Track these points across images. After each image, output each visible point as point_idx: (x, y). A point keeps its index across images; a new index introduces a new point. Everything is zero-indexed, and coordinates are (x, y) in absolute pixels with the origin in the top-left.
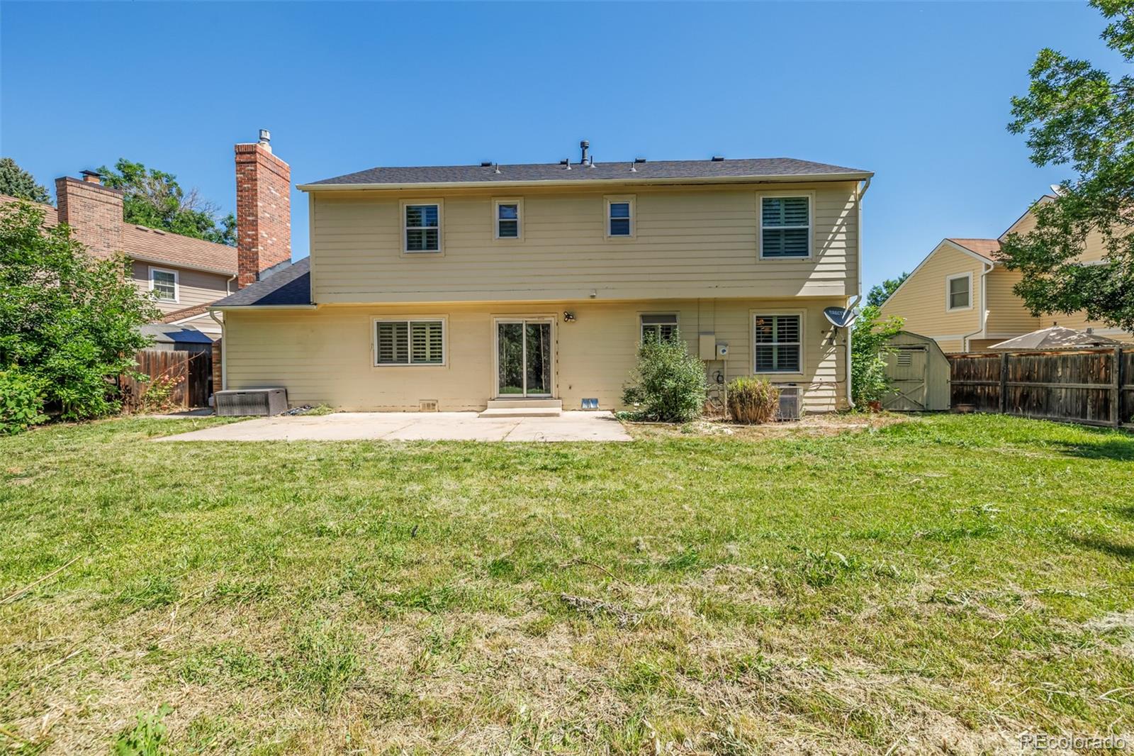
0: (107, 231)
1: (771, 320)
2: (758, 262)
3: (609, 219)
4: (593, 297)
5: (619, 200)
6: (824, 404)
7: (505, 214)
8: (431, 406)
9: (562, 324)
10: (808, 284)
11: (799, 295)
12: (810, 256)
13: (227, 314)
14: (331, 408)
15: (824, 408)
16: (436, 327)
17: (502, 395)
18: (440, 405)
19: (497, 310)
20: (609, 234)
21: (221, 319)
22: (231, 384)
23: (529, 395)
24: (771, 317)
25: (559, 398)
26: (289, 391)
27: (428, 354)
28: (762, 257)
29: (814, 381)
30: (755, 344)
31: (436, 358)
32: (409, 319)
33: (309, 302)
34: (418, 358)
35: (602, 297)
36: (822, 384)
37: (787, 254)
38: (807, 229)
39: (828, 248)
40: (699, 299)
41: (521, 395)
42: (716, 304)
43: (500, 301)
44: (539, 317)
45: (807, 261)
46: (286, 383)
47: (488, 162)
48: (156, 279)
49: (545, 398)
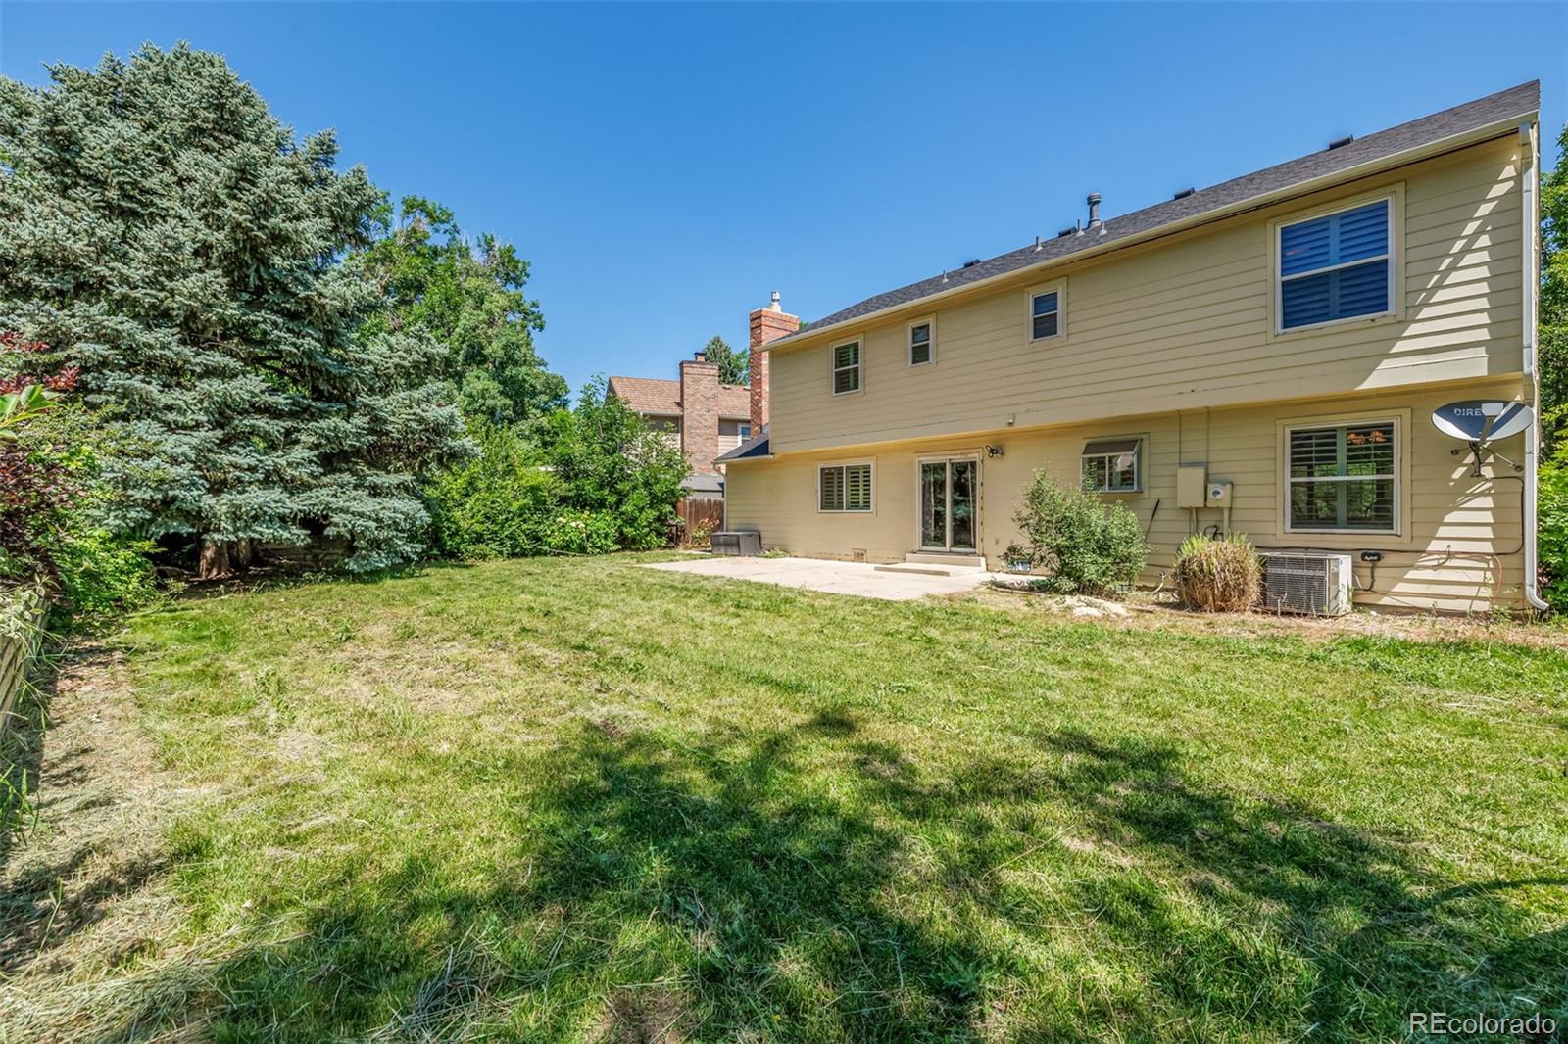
0: (708, 398)
1: (1334, 436)
2: (1271, 339)
3: (1031, 317)
4: (1011, 424)
5: (1043, 291)
6: (1458, 598)
7: (918, 337)
8: (860, 557)
9: (987, 461)
10: (1386, 364)
11: (1365, 386)
12: (1391, 311)
13: (729, 466)
14: (786, 552)
15: (1462, 606)
16: (867, 470)
17: (925, 548)
18: (868, 555)
19: (921, 449)
20: (1031, 339)
21: (724, 472)
22: (731, 527)
23: (953, 549)
24: (1334, 430)
25: (983, 556)
26: (763, 535)
27: (862, 501)
28: (1280, 331)
29: (1429, 549)
30: (1289, 480)
31: (867, 505)
32: (845, 464)
33: (767, 453)
34: (855, 505)
35: (1024, 423)
36: (1450, 555)
37: (1343, 314)
38: (1385, 261)
39: (1439, 286)
40: (1179, 411)
41: (943, 549)
42: (1210, 417)
43: (919, 438)
44: (962, 454)
45: (1384, 321)
46: (761, 528)
47: (973, 259)
48: (743, 434)
49: (967, 554)
